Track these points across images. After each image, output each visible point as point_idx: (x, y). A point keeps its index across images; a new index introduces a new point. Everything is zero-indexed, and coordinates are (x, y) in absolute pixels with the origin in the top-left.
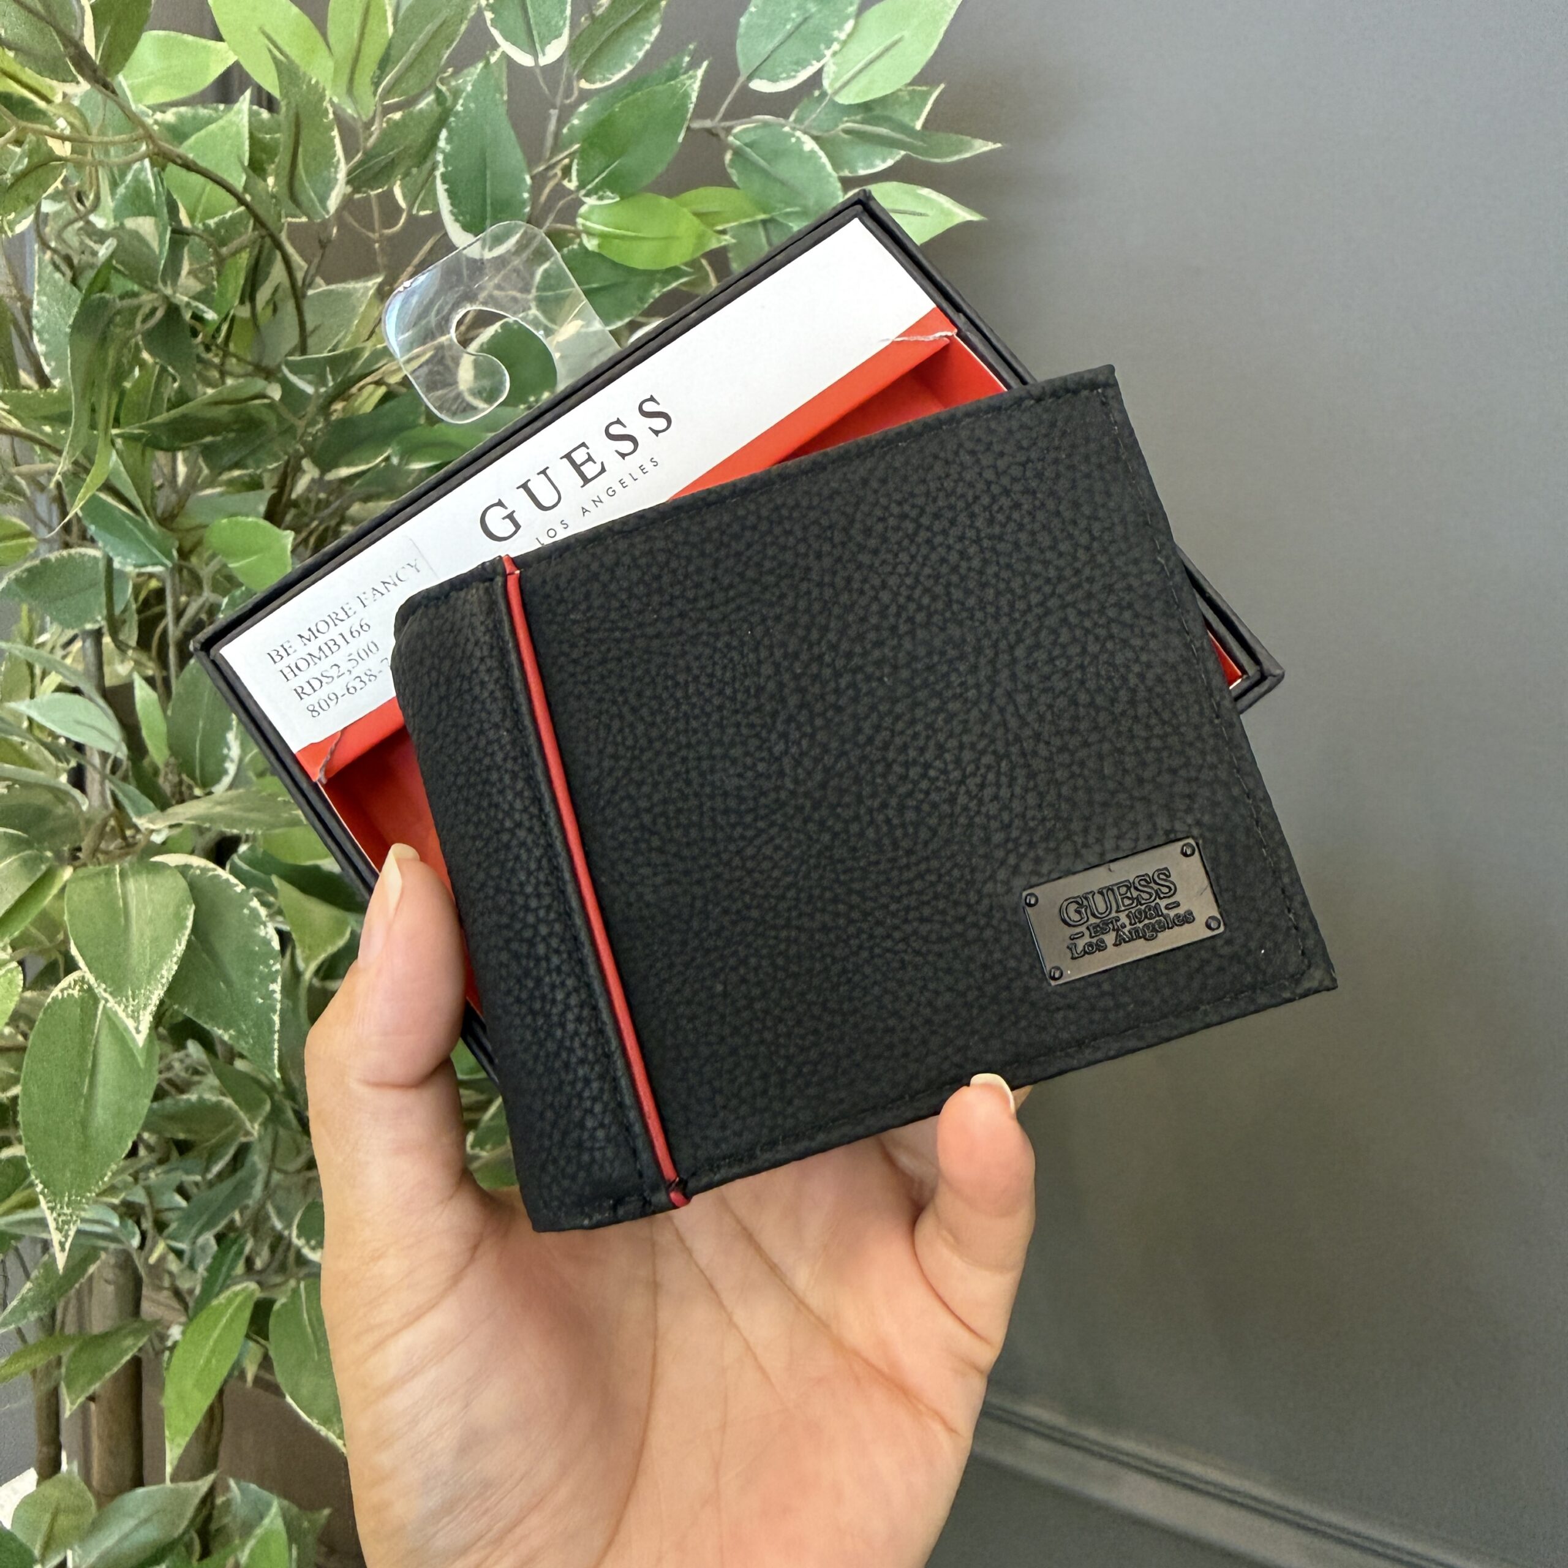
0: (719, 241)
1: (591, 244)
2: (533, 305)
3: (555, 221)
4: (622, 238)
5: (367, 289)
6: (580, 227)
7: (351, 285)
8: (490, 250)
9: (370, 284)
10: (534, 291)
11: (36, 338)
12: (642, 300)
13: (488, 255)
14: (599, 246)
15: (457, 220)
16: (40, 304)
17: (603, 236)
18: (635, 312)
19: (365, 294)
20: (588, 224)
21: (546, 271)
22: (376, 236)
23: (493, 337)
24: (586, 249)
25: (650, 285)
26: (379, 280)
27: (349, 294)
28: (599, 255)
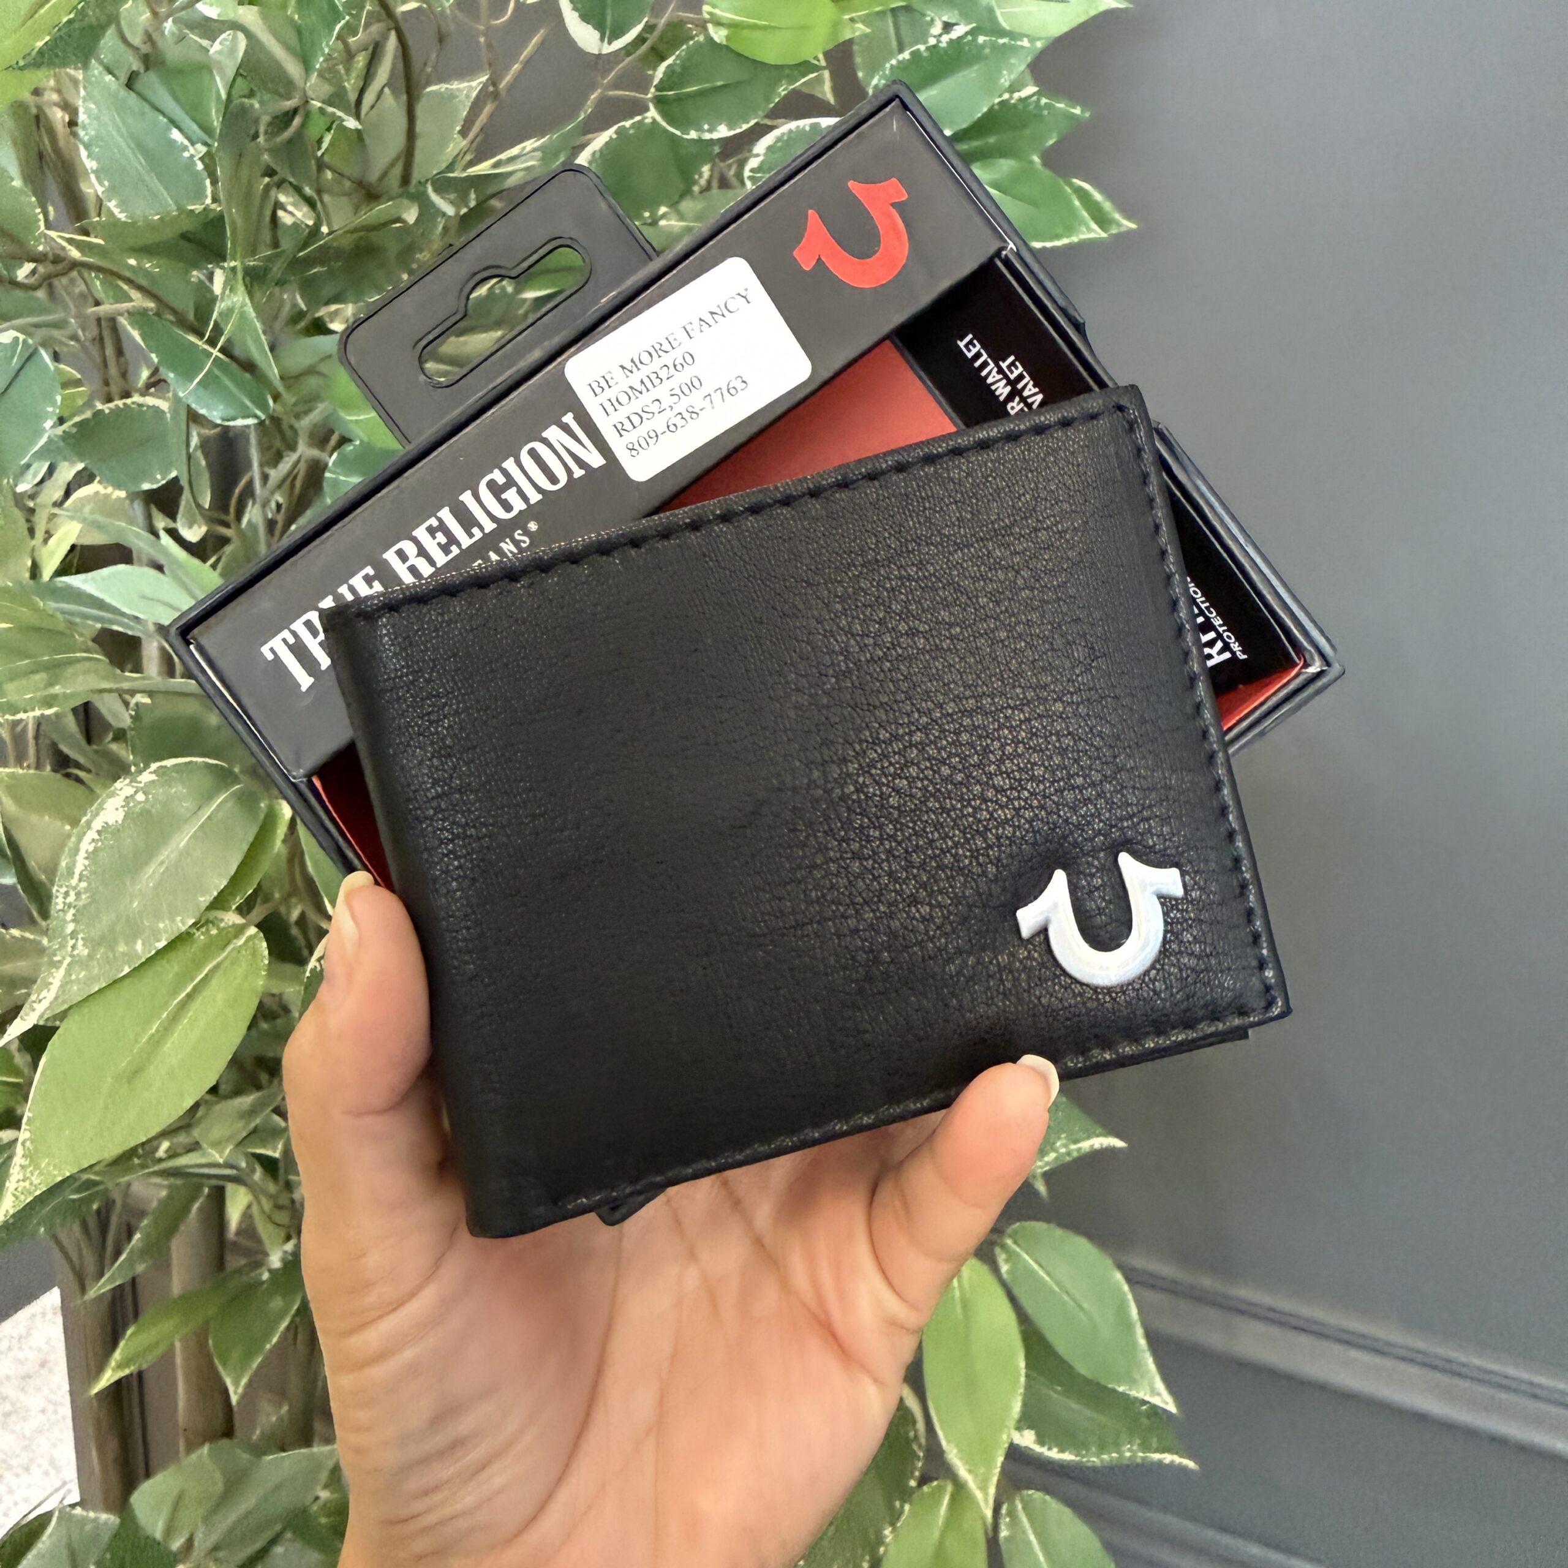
0: (854, 30)
1: (719, 35)
2: (651, 106)
3: (678, 8)
4: (755, 27)
5: (471, 88)
6: (707, 16)
7: (455, 85)
8: (610, 43)
9: (474, 84)
10: (653, 90)
11: (83, 153)
12: (768, 100)
13: (607, 49)
14: (728, 37)
15: (575, 9)
16: (88, 111)
17: (732, 26)
18: (761, 113)
19: (467, 96)
20: (717, 11)
21: (668, 67)
22: (482, 28)
23: (607, 143)
24: (712, 39)
25: (777, 82)
26: (484, 79)
27: (452, 96)
28: (727, 47)
